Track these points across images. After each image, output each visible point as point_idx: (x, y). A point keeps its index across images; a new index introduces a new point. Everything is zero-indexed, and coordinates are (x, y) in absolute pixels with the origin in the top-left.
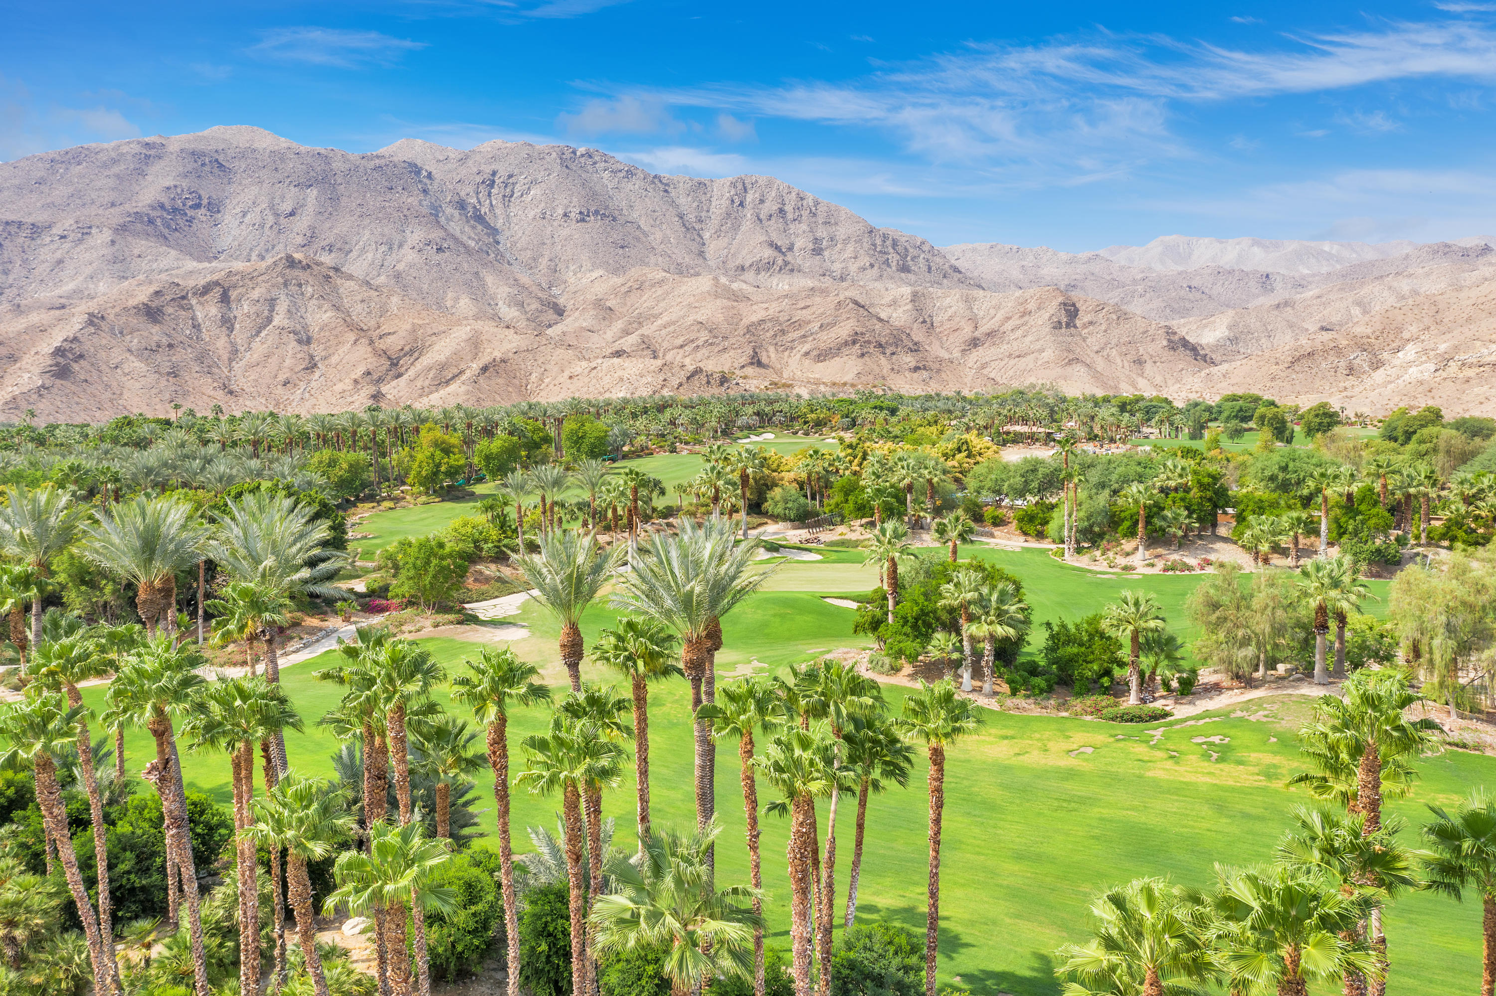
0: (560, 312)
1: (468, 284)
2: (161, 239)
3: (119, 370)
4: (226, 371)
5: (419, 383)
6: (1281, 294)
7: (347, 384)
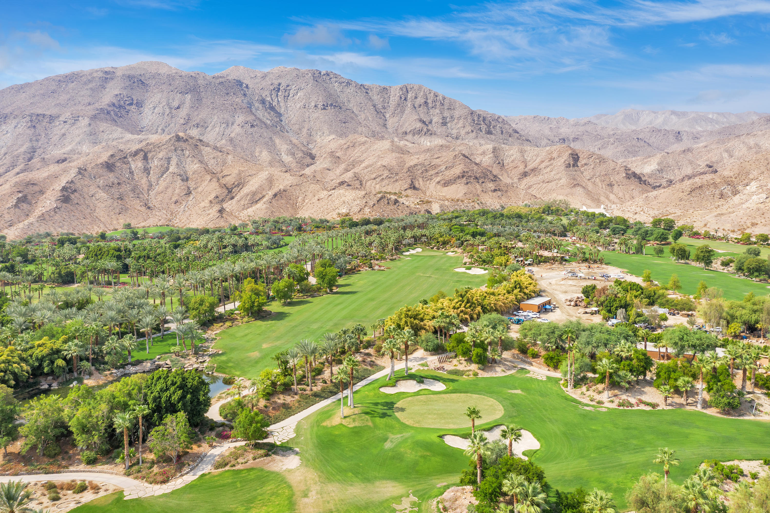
0: (313, 157)
1: (266, 144)
2: (114, 122)
3: (93, 198)
4: (146, 196)
5: (242, 203)
6: (686, 143)
7: (206, 203)
